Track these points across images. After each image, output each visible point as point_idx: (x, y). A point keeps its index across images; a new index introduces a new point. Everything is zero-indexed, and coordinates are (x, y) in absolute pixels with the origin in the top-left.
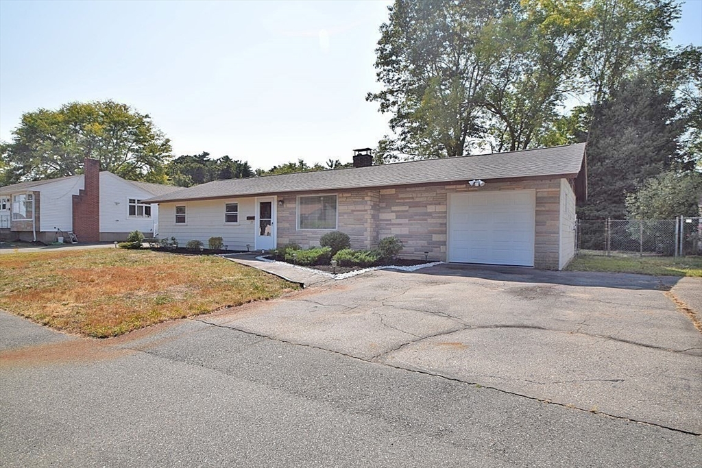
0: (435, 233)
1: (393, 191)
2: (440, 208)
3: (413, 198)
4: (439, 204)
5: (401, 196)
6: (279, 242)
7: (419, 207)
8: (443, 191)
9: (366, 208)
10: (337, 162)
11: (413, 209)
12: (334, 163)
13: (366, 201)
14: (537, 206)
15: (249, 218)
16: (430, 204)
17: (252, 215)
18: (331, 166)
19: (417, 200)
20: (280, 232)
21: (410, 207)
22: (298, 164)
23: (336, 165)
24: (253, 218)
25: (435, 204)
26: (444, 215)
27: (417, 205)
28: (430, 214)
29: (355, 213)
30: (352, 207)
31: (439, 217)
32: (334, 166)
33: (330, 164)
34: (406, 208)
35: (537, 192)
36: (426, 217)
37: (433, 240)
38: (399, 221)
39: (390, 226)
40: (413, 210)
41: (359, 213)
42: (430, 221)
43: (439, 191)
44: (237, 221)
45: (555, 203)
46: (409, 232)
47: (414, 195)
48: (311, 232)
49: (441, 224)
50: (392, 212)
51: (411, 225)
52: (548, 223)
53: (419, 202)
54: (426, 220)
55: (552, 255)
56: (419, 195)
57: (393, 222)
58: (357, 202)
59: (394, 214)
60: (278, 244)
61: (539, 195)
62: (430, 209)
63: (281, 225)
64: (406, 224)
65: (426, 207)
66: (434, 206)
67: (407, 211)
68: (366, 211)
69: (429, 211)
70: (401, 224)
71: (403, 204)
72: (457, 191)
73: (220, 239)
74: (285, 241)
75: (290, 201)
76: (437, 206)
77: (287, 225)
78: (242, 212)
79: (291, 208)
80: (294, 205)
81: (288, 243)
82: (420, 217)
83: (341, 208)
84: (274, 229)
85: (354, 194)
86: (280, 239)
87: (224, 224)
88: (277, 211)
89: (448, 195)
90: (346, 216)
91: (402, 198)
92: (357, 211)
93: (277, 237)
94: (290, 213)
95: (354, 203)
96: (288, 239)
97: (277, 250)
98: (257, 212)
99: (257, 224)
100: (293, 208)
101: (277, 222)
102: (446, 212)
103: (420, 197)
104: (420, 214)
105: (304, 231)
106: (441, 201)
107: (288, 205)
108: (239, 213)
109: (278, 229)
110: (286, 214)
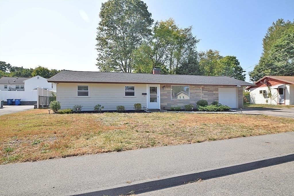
1: (204, 86)
2: (217, 92)
3: (209, 89)
5: (205, 88)
6: (161, 105)
8: (217, 87)
13: (201, 89)
15: (143, 94)
19: (210, 89)
24: (146, 94)
25: (215, 91)
27: (211, 91)
28: (214, 94)
30: (196, 91)
31: (217, 95)
38: (205, 96)
40: (209, 92)
42: (214, 96)
43: (216, 87)
44: (134, 95)
45: (241, 92)
48: (178, 100)
49: (217, 97)
51: (209, 97)
59: (204, 94)
62: (214, 92)
64: (207, 97)
66: (215, 92)
67: (207, 93)
68: (201, 92)
71: (206, 91)
74: (165, 104)
75: (167, 87)
76: (216, 92)
77: (166, 97)
78: (138, 91)
79: (168, 90)
80: (170, 89)
81: (167, 105)
82: (212, 95)
83: (191, 91)
84: (159, 99)
85: (196, 86)
86: (162, 103)
87: (124, 97)
88: (160, 91)
89: (219, 88)
90: (193, 94)
91: (206, 89)
92: (197, 92)
93: (161, 102)
94: (167, 92)
95: (196, 89)
96: (167, 103)
97: (161, 108)
98: (148, 91)
99: (148, 97)
100: (169, 90)
101: (161, 96)
102: (218, 93)
103: (212, 88)
104: (211, 94)
105: (175, 100)
106: (217, 90)
107: (167, 89)
108: (135, 91)
109: (161, 99)
110: (166, 92)
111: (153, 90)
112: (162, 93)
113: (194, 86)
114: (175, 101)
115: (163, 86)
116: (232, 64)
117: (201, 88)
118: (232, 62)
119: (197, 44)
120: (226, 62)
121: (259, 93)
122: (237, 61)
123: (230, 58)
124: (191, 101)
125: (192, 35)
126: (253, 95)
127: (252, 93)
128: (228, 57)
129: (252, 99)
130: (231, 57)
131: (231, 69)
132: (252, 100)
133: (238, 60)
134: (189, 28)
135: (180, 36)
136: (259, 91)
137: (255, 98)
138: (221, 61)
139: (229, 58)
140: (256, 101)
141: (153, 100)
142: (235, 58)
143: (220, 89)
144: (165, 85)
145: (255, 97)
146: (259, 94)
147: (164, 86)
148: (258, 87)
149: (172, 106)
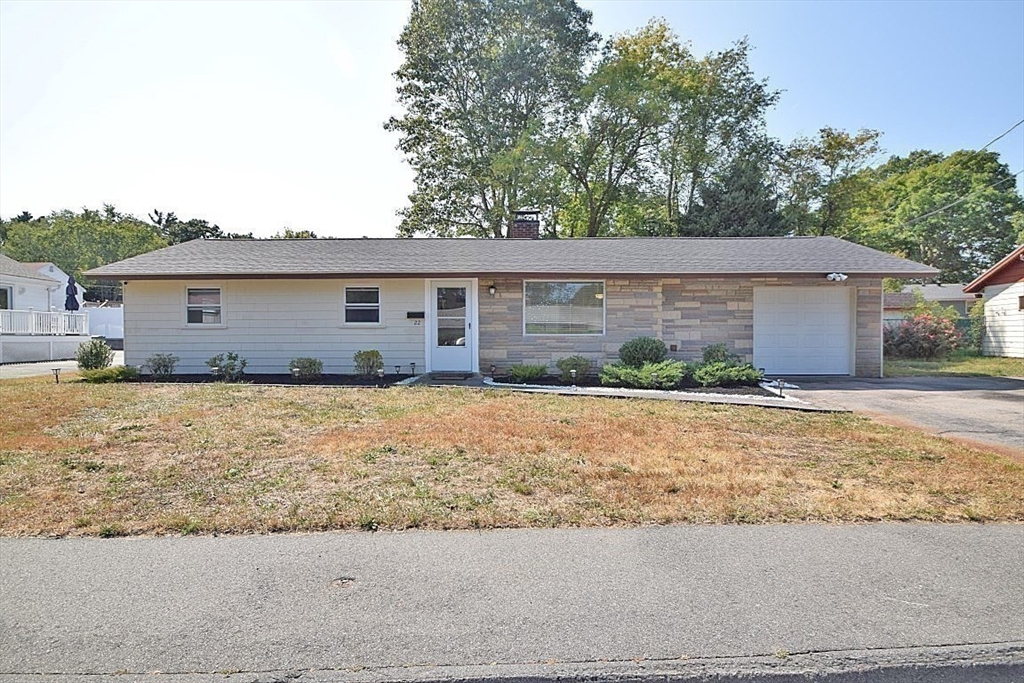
0: (739, 339)
1: (678, 281)
2: (743, 306)
3: (706, 291)
4: (744, 300)
5: (689, 288)
6: (482, 357)
7: (716, 303)
8: (749, 284)
9: (655, 303)
10: (169, 215)
11: (706, 305)
12: (165, 216)
13: (656, 294)
14: (858, 306)
15: (410, 315)
16: (733, 300)
17: (418, 310)
18: (159, 222)
19: (713, 293)
20: (485, 340)
21: (702, 303)
22: (103, 214)
23: (167, 221)
24: (421, 315)
25: (739, 300)
26: (749, 314)
27: (713, 300)
28: (732, 313)
29: (637, 310)
30: (633, 302)
31: (743, 318)
32: (164, 222)
33: (156, 218)
34: (697, 305)
35: (858, 291)
36: (725, 317)
37: (736, 347)
38: (685, 322)
39: (673, 330)
40: (707, 307)
41: (641, 310)
42: (731, 322)
43: (744, 283)
44: (378, 321)
45: (874, 303)
46: (702, 337)
47: (709, 287)
48: (554, 338)
49: (746, 326)
50: (675, 309)
51: (705, 326)
52: (871, 325)
53: (716, 297)
54: (725, 321)
55: (873, 361)
56: (715, 288)
57: (678, 323)
58: (641, 293)
59: (679, 312)
60: (480, 360)
61: (861, 293)
62: (732, 306)
63: (490, 328)
64: (697, 326)
65: (725, 303)
66: (736, 303)
67: (697, 308)
68: (655, 307)
69: (729, 309)
70: (690, 326)
71: (693, 299)
72: (767, 285)
73: (375, 354)
74: (499, 354)
75: (508, 287)
76: (741, 303)
77: (502, 327)
78: (391, 304)
79: (511, 300)
80: (517, 295)
81: (505, 357)
82: (717, 317)
83: (610, 302)
84: (473, 335)
85: (635, 282)
86: (487, 351)
87: (341, 325)
88: (479, 304)
89: (755, 289)
90: (620, 314)
91: (690, 291)
92: (639, 307)
93: (480, 348)
94: (509, 308)
95: (635, 295)
96: (505, 351)
97: (481, 369)
98: (429, 304)
99: (430, 326)
100: (516, 300)
101: (480, 323)
102: (752, 311)
103: (717, 290)
104: (715, 313)
105: (539, 338)
106: (748, 295)
107: (505, 295)
108: (383, 305)
109: (481, 334)
110: (501, 309)
111: (451, 300)
112: (488, 309)
113: (627, 283)
114: (539, 341)
115: (491, 283)
116: (975, 184)
117: (660, 289)
118: (975, 176)
119: (768, 113)
120: (947, 176)
121: (1018, 306)
122: (1002, 171)
123: (970, 160)
124: (609, 344)
125: (751, 76)
126: (997, 318)
127: (994, 308)
128: (960, 154)
129: (991, 334)
130: (973, 156)
131: (968, 206)
132: (992, 339)
133: (1006, 166)
134: (736, 48)
135: (685, 85)
136: (1018, 299)
137: (1006, 329)
138: (926, 174)
139: (965, 159)
140: (1007, 345)
141: (448, 337)
142: (993, 157)
143: (760, 293)
144: (501, 281)
145: (1006, 323)
146: (1017, 311)
147: (494, 282)
148: (1016, 281)
149: (526, 362)
